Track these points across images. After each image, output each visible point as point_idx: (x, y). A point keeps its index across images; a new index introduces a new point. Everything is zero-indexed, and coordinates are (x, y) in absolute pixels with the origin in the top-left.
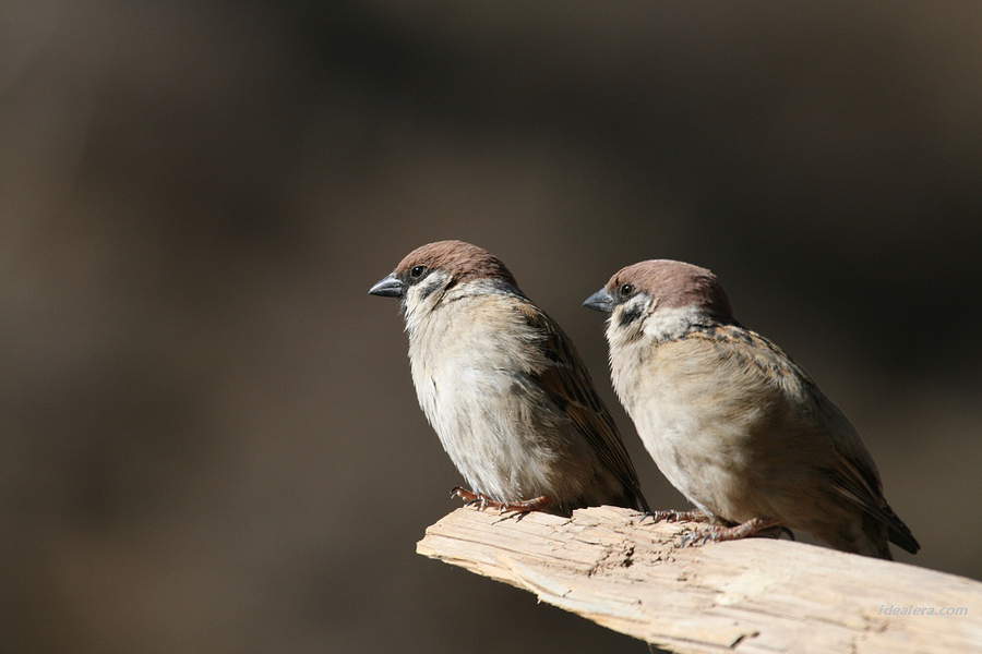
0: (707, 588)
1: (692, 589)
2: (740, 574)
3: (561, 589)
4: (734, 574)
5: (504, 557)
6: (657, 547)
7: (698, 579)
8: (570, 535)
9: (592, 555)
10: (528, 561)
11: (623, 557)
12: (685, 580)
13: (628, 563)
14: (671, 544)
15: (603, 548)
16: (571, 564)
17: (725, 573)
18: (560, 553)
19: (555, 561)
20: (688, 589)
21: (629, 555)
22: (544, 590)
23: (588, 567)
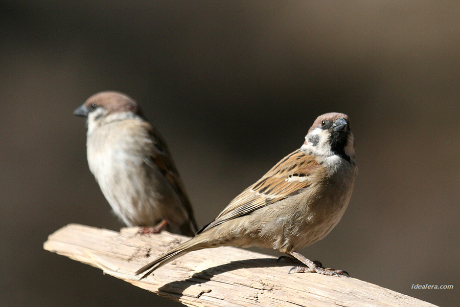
0: (186, 268)
1: (179, 269)
2: (202, 262)
3: (115, 268)
4: (199, 262)
5: (88, 252)
6: (162, 248)
7: (182, 264)
8: (119, 242)
9: (130, 251)
10: (99, 254)
11: (146, 253)
12: (176, 264)
13: (148, 255)
14: (169, 247)
15: (136, 249)
16: (120, 256)
17: (195, 261)
18: (115, 250)
19: (112, 254)
20: (177, 268)
21: (148, 252)
22: (107, 268)
23: (128, 257)
